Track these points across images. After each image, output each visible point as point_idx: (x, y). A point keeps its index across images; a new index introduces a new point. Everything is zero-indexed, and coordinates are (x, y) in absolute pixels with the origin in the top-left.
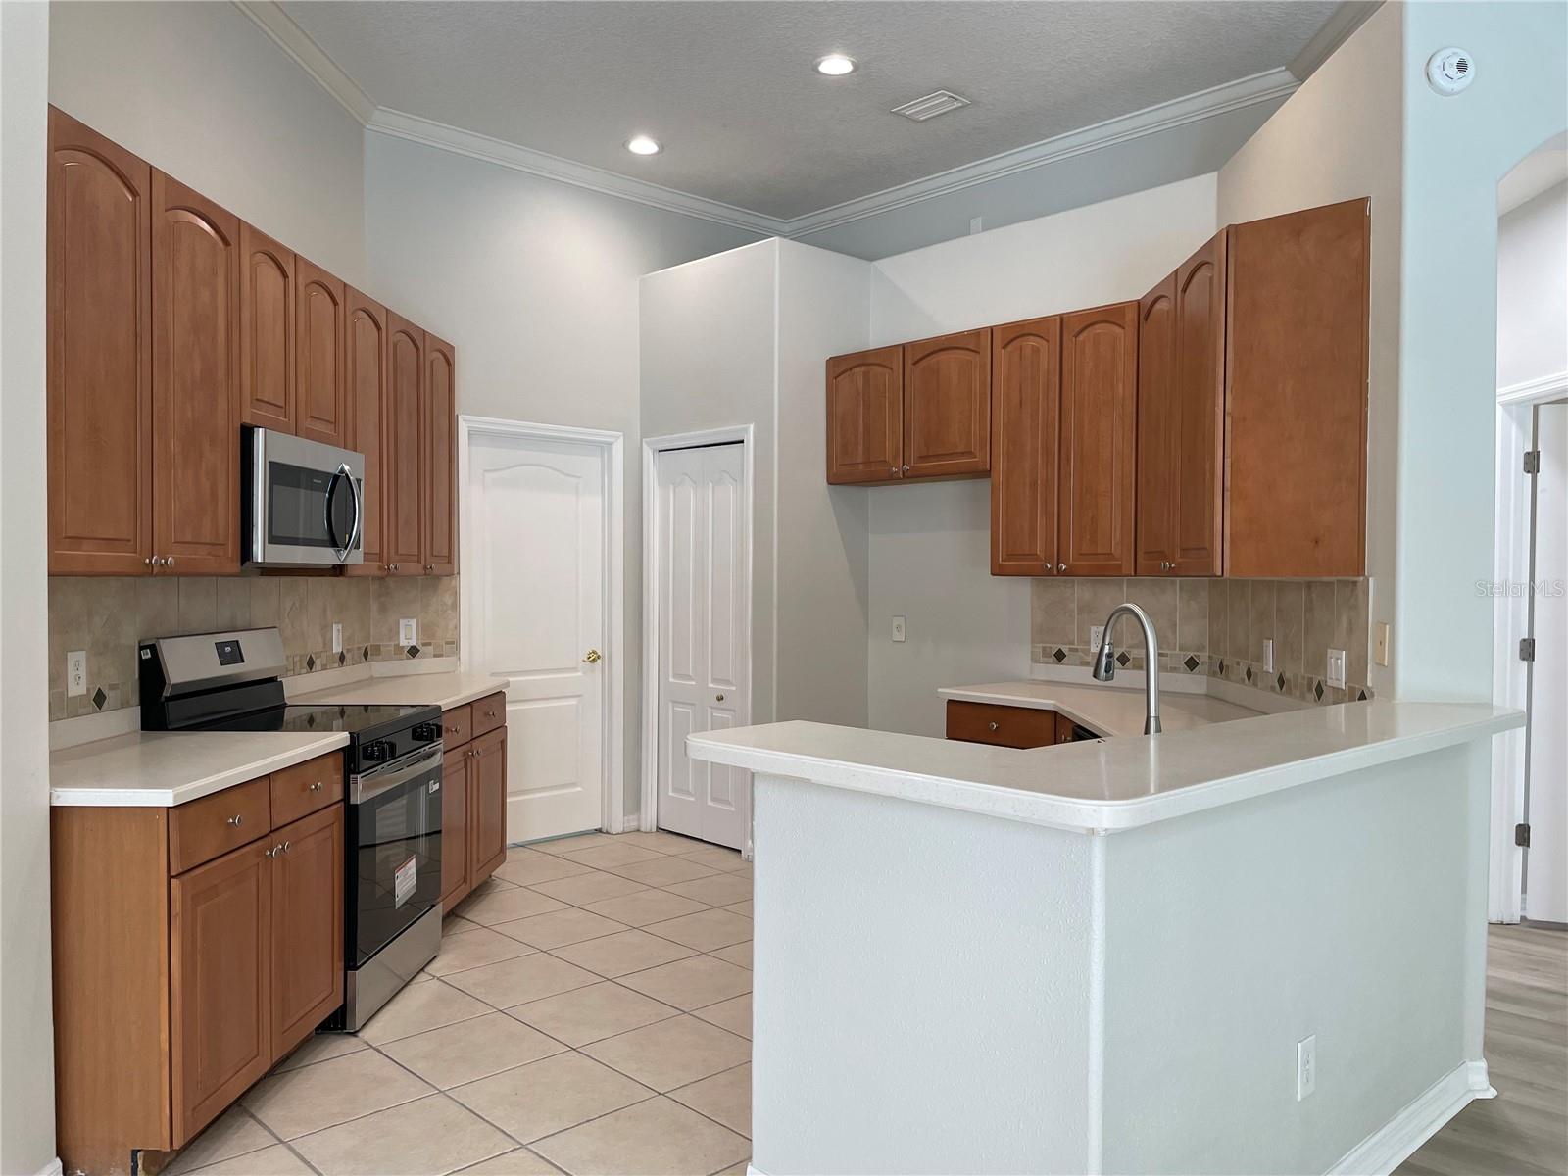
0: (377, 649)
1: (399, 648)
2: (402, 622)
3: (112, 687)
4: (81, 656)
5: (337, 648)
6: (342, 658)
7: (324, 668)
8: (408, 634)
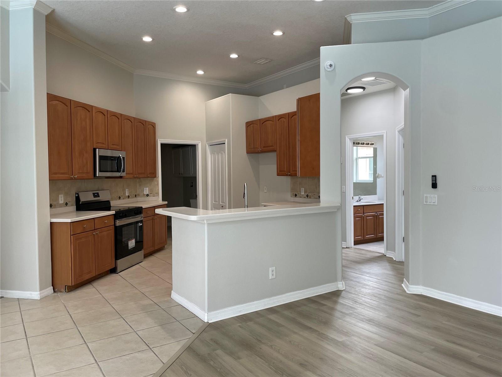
0: (139, 195)
1: (144, 195)
2: (145, 188)
3: (69, 202)
4: (62, 195)
5: (127, 194)
6: (129, 197)
7: (123, 199)
8: (146, 191)
